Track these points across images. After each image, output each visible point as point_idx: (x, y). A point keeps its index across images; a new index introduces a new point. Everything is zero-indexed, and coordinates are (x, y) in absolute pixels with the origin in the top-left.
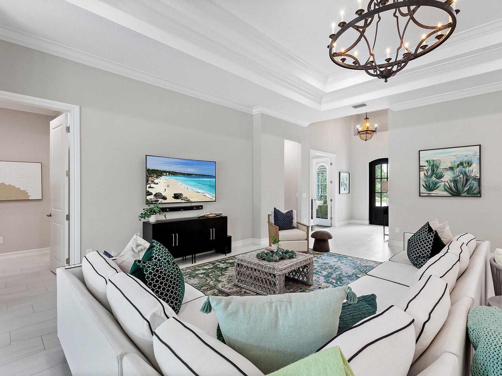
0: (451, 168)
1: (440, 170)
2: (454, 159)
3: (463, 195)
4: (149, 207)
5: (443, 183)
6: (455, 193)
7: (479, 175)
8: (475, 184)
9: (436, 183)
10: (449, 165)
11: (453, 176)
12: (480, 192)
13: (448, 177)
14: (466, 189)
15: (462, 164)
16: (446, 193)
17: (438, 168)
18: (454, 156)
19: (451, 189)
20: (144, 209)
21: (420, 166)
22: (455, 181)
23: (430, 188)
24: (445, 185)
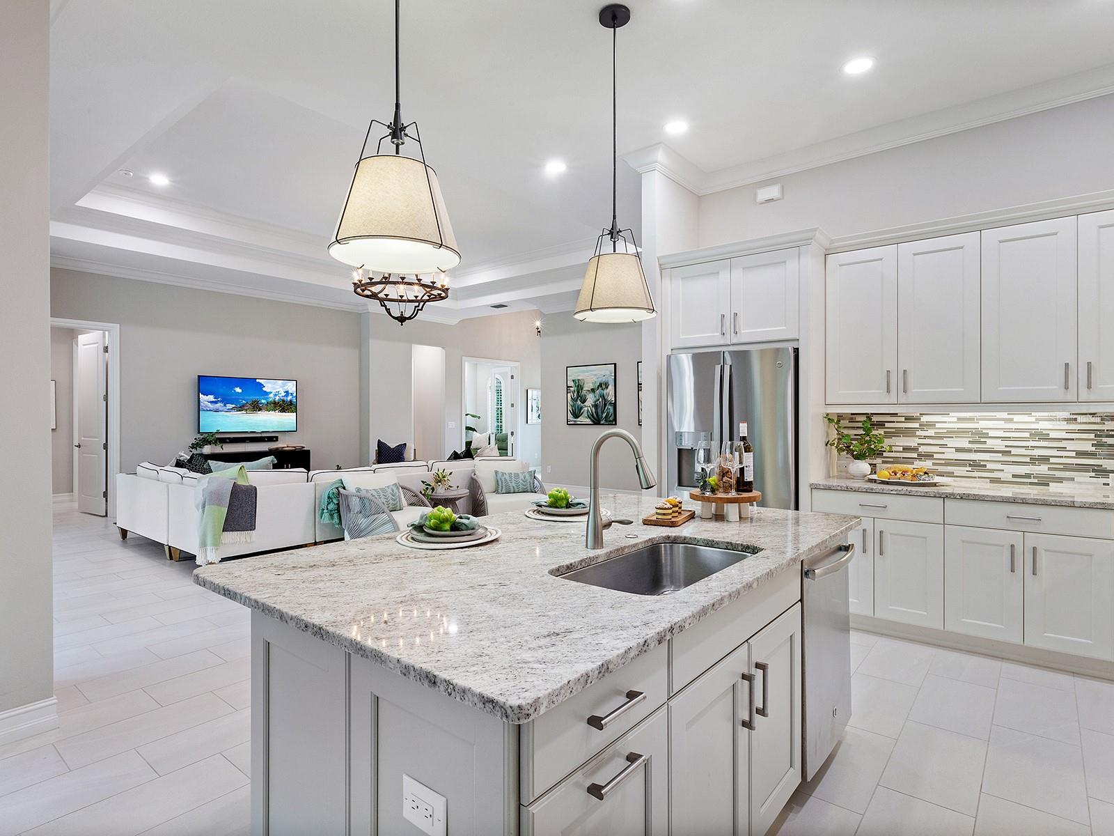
0: (593, 390)
1: (584, 392)
2: (595, 379)
3: (602, 423)
4: (202, 437)
5: (586, 408)
6: (596, 421)
7: (613, 399)
8: (611, 408)
9: (582, 408)
10: (591, 386)
11: (595, 399)
12: (615, 419)
13: (591, 400)
14: (604, 415)
15: (600, 385)
16: (588, 421)
17: (582, 389)
18: (595, 375)
19: (592, 415)
20: (196, 439)
21: (568, 387)
22: (596, 406)
23: (576, 415)
24: (588, 411)
